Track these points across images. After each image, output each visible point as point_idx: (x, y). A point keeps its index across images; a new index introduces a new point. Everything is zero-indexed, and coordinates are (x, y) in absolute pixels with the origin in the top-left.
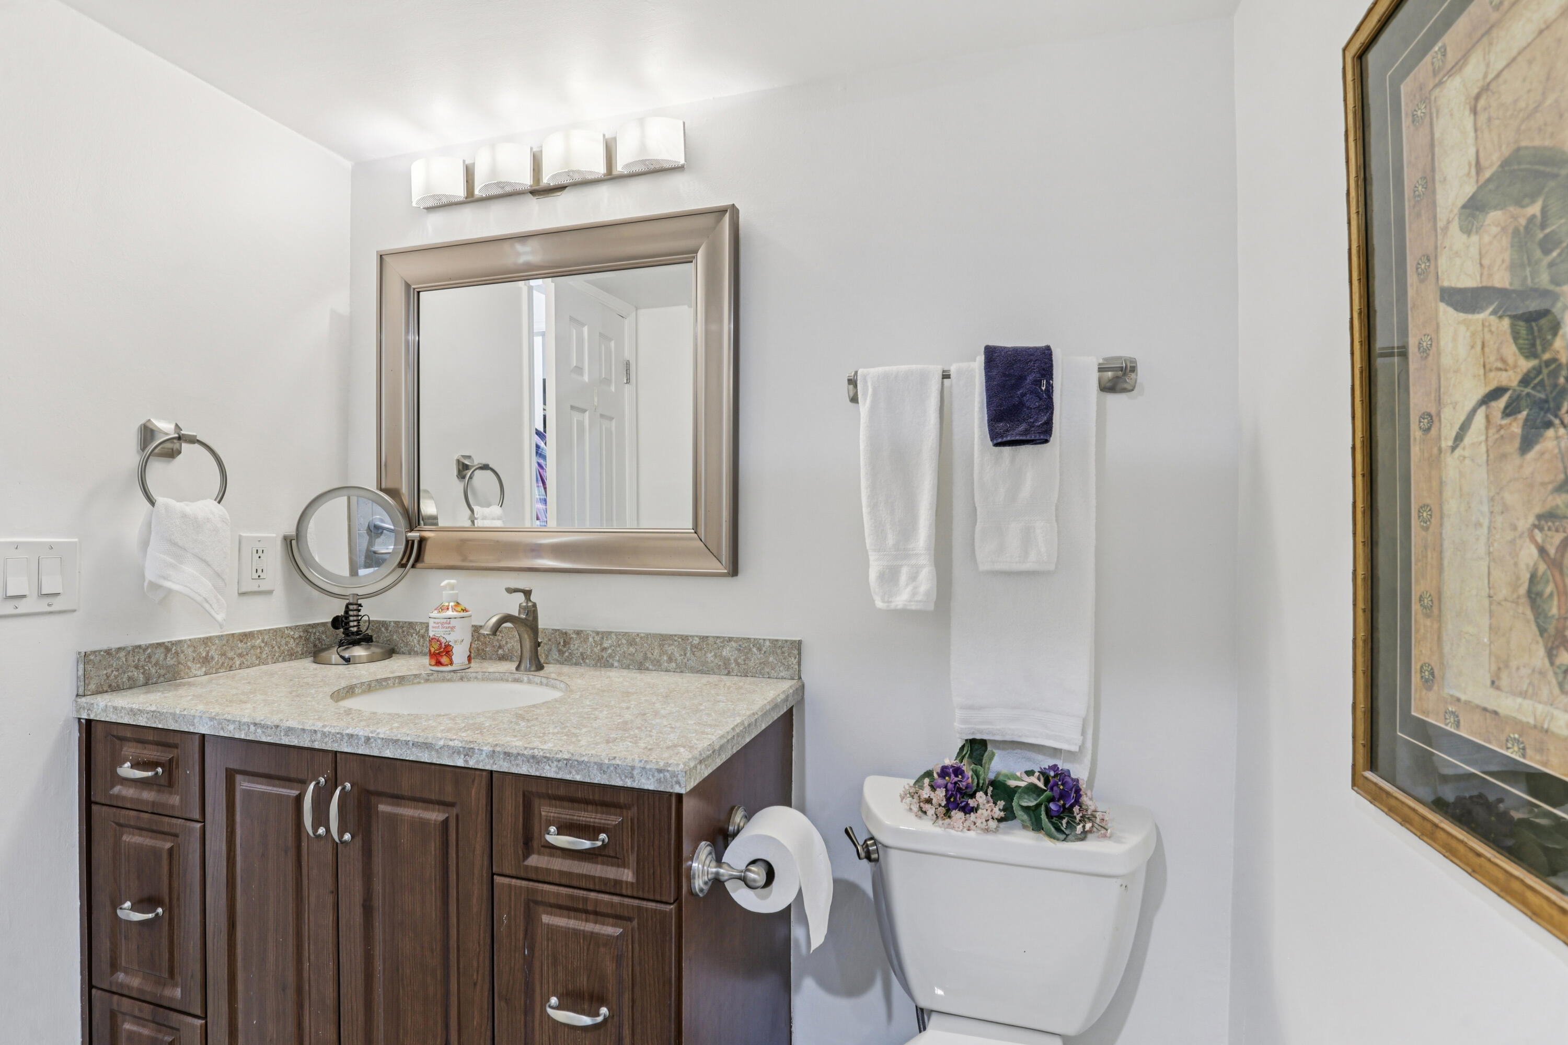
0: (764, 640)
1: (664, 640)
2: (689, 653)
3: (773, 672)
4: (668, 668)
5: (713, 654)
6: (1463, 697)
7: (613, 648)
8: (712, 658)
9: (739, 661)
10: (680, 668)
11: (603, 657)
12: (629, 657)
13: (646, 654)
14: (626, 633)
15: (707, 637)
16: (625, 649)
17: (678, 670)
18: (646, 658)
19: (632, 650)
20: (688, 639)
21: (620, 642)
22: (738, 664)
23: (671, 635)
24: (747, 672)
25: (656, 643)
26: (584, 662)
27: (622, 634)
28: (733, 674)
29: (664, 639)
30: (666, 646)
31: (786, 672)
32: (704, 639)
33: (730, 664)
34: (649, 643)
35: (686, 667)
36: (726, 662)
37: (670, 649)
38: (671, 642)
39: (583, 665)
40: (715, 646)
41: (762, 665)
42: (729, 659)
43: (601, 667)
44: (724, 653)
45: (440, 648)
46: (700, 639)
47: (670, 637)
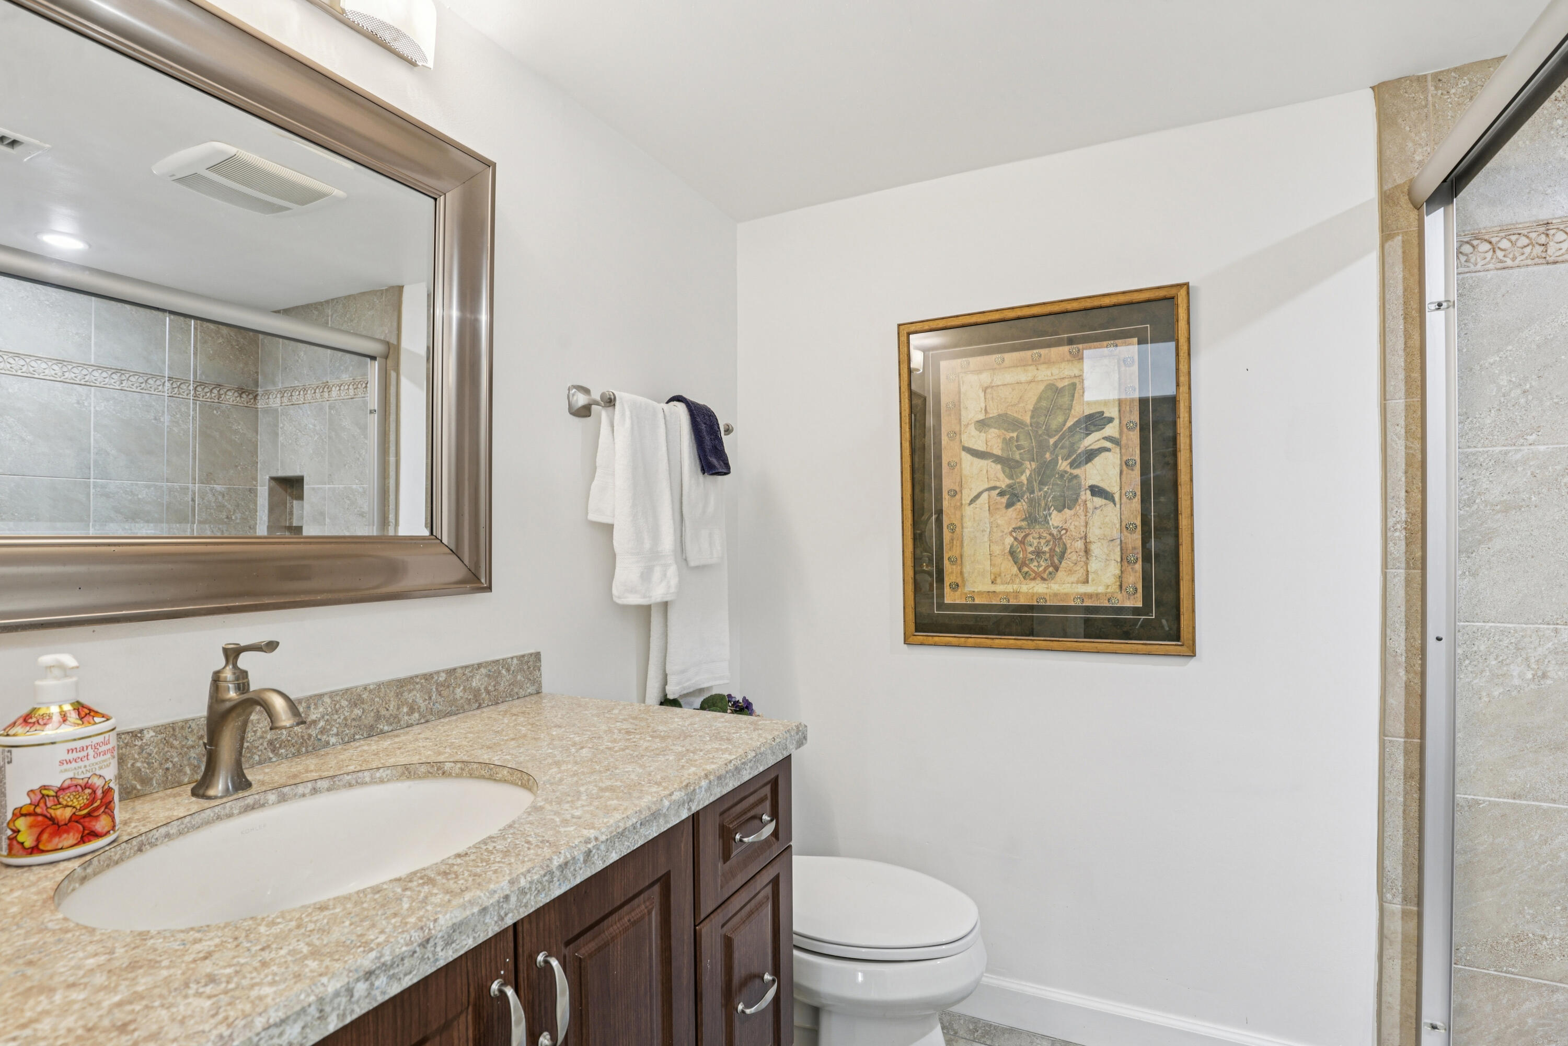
0: (512, 658)
1: (402, 687)
2: (434, 695)
3: (521, 690)
4: (410, 722)
5: (462, 688)
6: (976, 590)
7: (326, 717)
8: (461, 694)
9: (490, 688)
10: (424, 717)
11: (310, 736)
12: (354, 723)
13: (378, 712)
14: (347, 690)
15: (455, 669)
16: (347, 714)
17: (423, 721)
18: (378, 717)
19: (357, 712)
20: (433, 678)
21: (337, 706)
22: (488, 692)
23: (411, 678)
24: (497, 699)
25: (392, 693)
26: (277, 755)
27: (341, 693)
28: (484, 705)
29: (402, 685)
30: (406, 694)
31: (533, 688)
32: (451, 672)
33: (480, 695)
34: (382, 695)
35: (432, 714)
36: (476, 693)
37: (409, 697)
38: (412, 687)
39: (274, 759)
40: (464, 678)
41: (512, 687)
42: (479, 690)
43: (307, 752)
44: (474, 684)
45: (93, 800)
46: (446, 674)
47: (411, 680)
